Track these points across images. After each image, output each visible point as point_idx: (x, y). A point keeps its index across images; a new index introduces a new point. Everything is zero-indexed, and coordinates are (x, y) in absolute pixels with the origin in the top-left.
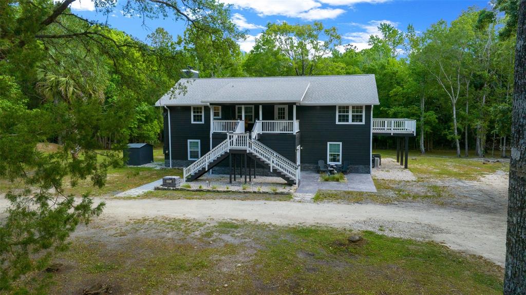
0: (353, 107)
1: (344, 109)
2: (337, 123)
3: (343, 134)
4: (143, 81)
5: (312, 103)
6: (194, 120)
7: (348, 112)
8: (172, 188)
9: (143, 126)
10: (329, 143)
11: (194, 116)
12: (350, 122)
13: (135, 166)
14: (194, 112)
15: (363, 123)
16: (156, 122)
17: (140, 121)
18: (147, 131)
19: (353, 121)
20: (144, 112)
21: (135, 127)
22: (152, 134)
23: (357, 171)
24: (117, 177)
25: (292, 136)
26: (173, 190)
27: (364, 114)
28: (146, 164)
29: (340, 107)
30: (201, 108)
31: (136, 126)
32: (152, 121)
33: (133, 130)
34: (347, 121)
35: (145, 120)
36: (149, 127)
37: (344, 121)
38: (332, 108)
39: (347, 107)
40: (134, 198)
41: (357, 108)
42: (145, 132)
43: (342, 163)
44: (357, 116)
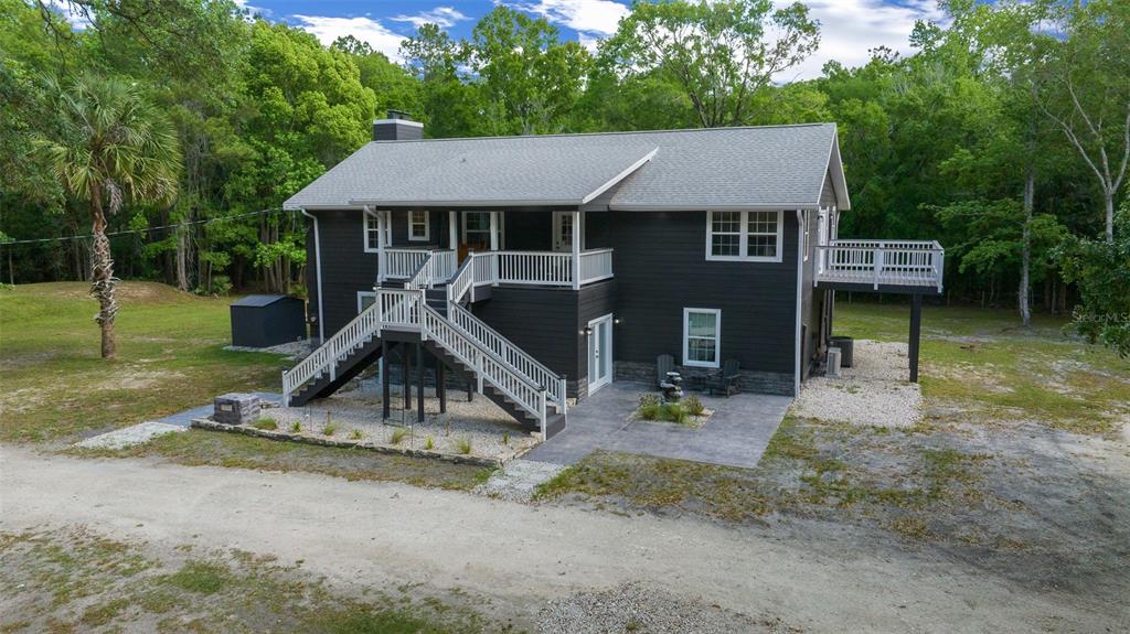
0: (752, 215)
1: (728, 219)
2: (707, 258)
3: (725, 288)
5: (641, 203)
7: (736, 228)
8: (234, 428)
10: (687, 311)
12: (743, 256)
13: (254, 350)
15: (778, 258)
19: (751, 252)
23: (760, 389)
25: (569, 294)
26: (226, 431)
27: (779, 234)
29: (716, 216)
34: (736, 252)
37: (726, 252)
38: (694, 219)
39: (736, 215)
41: (762, 219)
43: (721, 366)
44: (762, 240)
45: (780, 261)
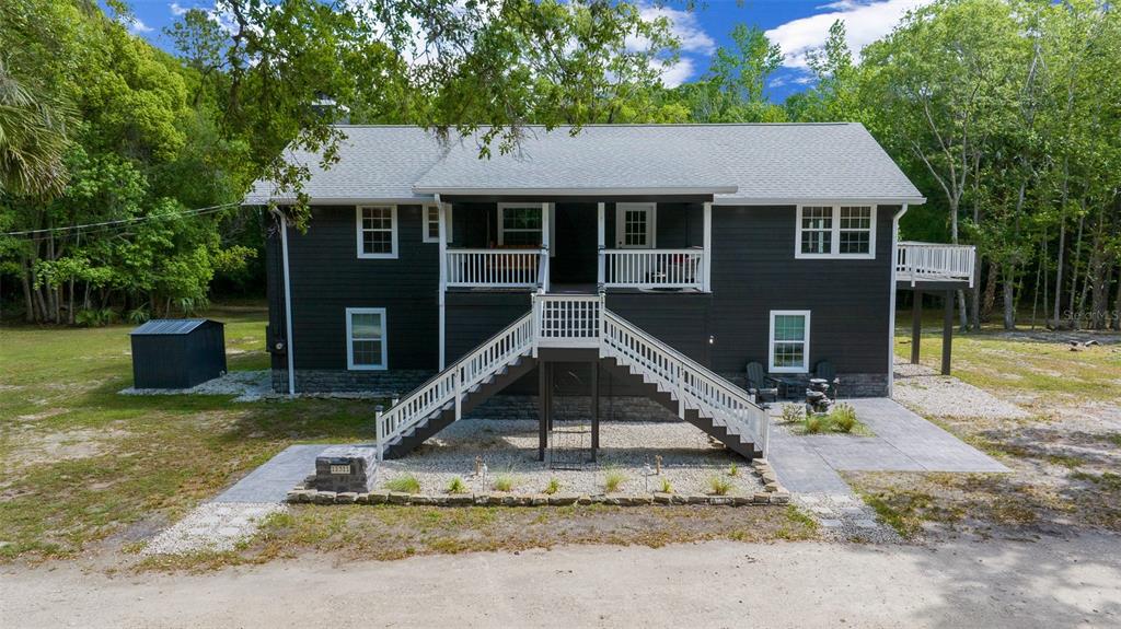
0: (845, 211)
1: (819, 214)
2: (796, 256)
4: (164, 140)
6: (367, 249)
7: (828, 224)
8: (356, 496)
9: (167, 261)
11: (367, 236)
12: (835, 254)
13: (174, 392)
14: (366, 224)
15: (871, 255)
16: (202, 251)
17: (159, 248)
18: (179, 274)
19: (843, 249)
20: (169, 225)
21: (144, 266)
22: (192, 283)
24: (127, 445)
26: (361, 502)
27: (873, 230)
28: (204, 380)
30: (388, 213)
31: (148, 262)
32: (190, 248)
33: (140, 272)
34: (827, 249)
35: (172, 245)
36: (184, 264)
38: (784, 213)
39: (828, 210)
40: (230, 559)
41: (854, 215)
42: (172, 279)
44: (854, 236)
45: (874, 258)
